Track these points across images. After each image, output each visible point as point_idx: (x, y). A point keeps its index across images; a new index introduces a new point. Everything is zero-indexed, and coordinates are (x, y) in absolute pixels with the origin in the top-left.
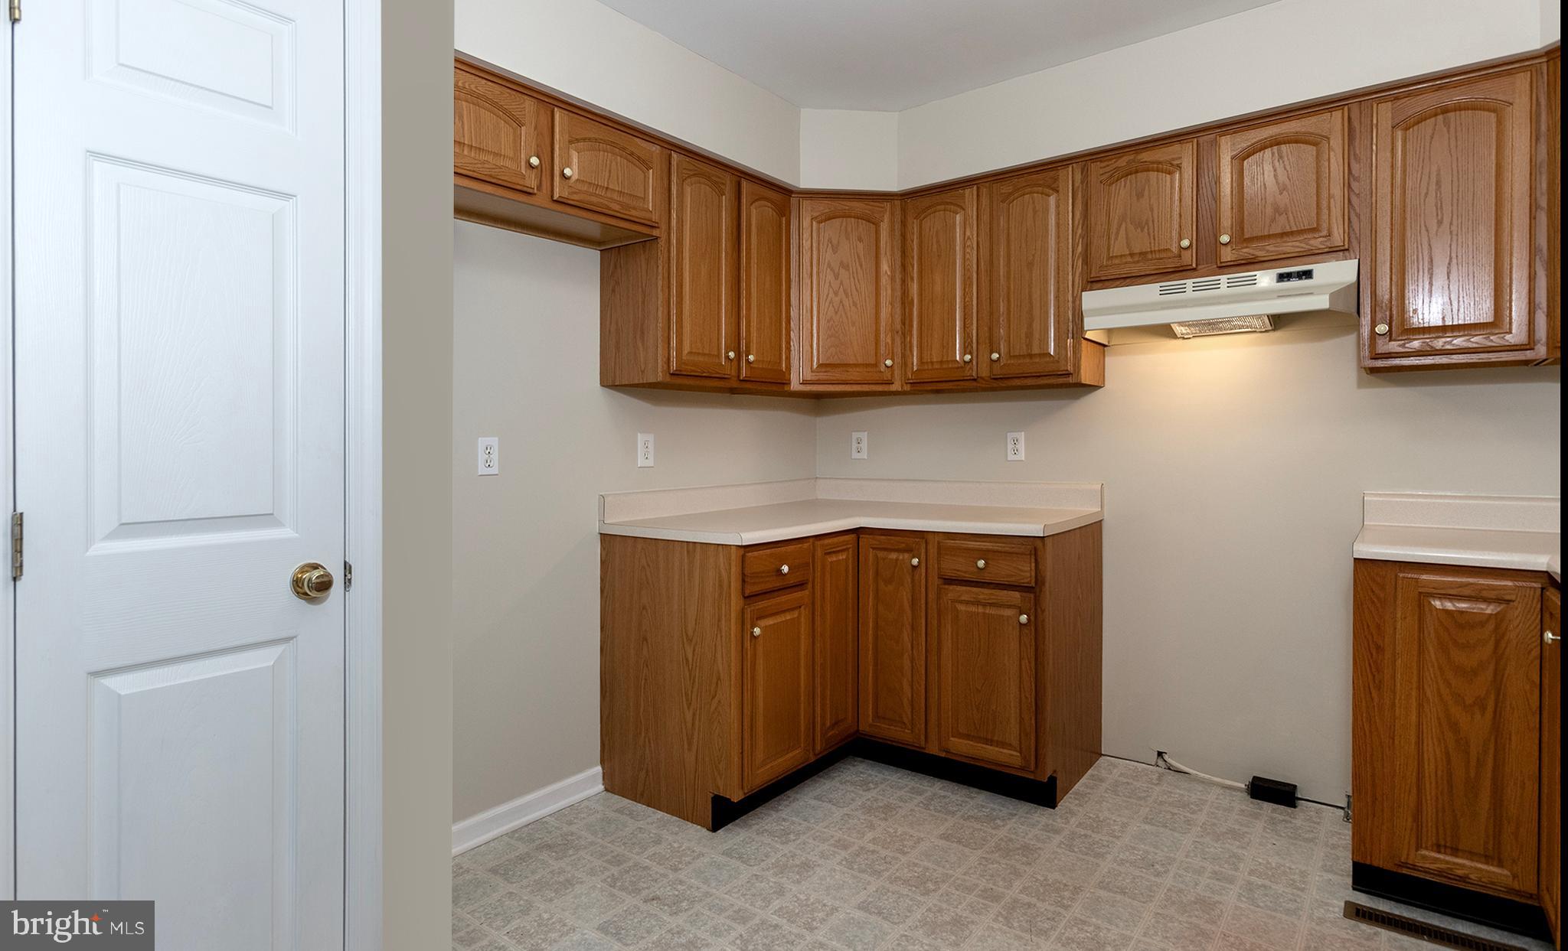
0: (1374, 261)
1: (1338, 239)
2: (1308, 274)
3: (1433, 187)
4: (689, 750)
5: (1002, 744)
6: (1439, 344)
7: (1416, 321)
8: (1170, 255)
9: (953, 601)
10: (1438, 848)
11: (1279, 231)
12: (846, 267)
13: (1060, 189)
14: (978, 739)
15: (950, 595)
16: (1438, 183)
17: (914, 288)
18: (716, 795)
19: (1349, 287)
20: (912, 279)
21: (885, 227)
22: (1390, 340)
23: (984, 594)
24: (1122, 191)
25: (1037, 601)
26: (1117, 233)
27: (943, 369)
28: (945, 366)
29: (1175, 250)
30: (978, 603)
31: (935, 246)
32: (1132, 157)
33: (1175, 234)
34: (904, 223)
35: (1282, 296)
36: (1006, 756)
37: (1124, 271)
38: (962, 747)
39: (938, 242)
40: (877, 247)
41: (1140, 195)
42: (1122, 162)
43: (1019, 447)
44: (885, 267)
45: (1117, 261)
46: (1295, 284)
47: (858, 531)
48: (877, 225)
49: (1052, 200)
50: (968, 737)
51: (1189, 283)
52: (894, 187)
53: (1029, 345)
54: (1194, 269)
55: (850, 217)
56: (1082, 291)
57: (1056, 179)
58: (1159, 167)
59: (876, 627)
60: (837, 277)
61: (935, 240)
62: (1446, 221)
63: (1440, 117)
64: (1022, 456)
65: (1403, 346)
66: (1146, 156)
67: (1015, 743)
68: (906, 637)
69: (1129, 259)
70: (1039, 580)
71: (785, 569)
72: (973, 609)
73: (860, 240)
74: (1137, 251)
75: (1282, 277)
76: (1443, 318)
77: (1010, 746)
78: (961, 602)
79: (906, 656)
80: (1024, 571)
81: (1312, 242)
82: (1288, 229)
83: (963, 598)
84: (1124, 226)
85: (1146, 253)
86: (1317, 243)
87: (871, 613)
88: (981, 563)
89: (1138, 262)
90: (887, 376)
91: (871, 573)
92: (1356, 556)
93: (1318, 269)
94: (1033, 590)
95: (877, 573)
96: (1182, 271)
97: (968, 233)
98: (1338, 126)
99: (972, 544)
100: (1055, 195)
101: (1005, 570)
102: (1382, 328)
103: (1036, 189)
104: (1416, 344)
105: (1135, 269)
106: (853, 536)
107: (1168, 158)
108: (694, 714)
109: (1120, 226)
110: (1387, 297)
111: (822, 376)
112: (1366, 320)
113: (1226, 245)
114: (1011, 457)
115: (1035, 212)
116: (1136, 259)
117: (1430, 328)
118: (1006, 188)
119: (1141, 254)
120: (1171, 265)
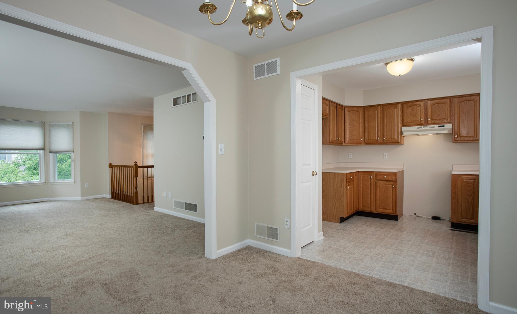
0: (455, 125)
1: (449, 121)
2: (444, 126)
3: (464, 113)
4: (335, 210)
5: (389, 209)
6: (465, 139)
7: (462, 135)
8: (419, 121)
9: (379, 184)
10: (464, 218)
11: (438, 119)
12: (353, 121)
13: (397, 108)
14: (384, 209)
15: (379, 183)
16: (465, 112)
17: (367, 125)
18: (340, 217)
19: (451, 129)
20: (366, 123)
21: (361, 113)
22: (458, 138)
23: (385, 182)
24: (410, 109)
25: (396, 183)
26: (409, 117)
27: (373, 141)
28: (373, 140)
29: (420, 121)
30: (384, 184)
31: (371, 117)
32: (411, 103)
33: (420, 118)
34: (364, 112)
35: (439, 130)
36: (389, 211)
37: (410, 124)
38: (380, 211)
39: (372, 116)
40: (359, 116)
41: (413, 110)
42: (410, 104)
43: (386, 156)
44: (361, 121)
45: (409, 122)
46: (441, 128)
47: (359, 172)
48: (359, 112)
49: (396, 110)
50: (382, 209)
51: (422, 126)
52: (362, 105)
53: (391, 137)
54: (423, 124)
55: (354, 111)
56: (402, 127)
57: (396, 106)
58: (416, 105)
59: (363, 190)
60: (352, 123)
61: (371, 116)
62: (466, 119)
63: (465, 102)
64: (387, 158)
65: (460, 139)
66: (414, 103)
67: (391, 209)
68: (369, 191)
69: (411, 122)
70: (396, 180)
71: (352, 177)
72: (383, 185)
73: (356, 115)
74: (413, 120)
75: (439, 127)
76: (466, 135)
77: (390, 209)
78: (381, 184)
79: (369, 195)
80: (394, 178)
81: (444, 121)
82: (440, 118)
83: (381, 183)
84: (410, 116)
85: (414, 121)
86: (445, 121)
87: (362, 187)
88: (385, 177)
89: (413, 122)
90: (361, 142)
91: (362, 180)
92: (452, 173)
93: (445, 125)
94: (395, 181)
95: (363, 180)
96: (421, 124)
97: (378, 115)
98: (449, 101)
99: (383, 174)
100: (396, 109)
101: (389, 178)
102: (456, 136)
103: (392, 107)
104: (462, 139)
105: (413, 124)
106: (358, 173)
107: (419, 104)
108: (336, 203)
109: (409, 115)
110: (457, 131)
111: (349, 142)
112: (453, 134)
113: (429, 120)
114: (385, 158)
115: (392, 112)
116: (412, 122)
117: (464, 136)
118: (386, 107)
119: (413, 121)
120: (419, 123)
